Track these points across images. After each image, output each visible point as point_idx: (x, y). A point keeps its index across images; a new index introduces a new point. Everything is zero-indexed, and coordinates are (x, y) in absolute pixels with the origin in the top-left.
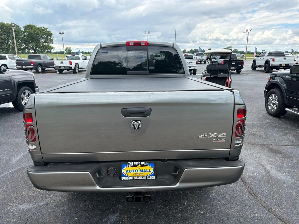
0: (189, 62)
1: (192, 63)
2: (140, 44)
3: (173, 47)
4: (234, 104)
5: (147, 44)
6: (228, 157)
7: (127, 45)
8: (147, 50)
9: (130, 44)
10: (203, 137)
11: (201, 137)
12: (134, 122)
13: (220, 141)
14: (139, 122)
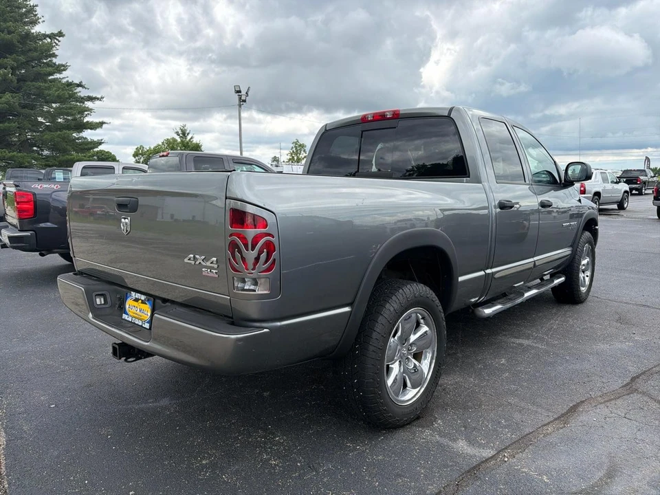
2: (384, 115)
3: (449, 117)
4: (226, 198)
5: (396, 115)
6: (231, 316)
7: (363, 120)
8: (395, 128)
9: (367, 119)
10: (189, 261)
11: (186, 260)
12: (123, 220)
13: (211, 275)
14: (127, 220)
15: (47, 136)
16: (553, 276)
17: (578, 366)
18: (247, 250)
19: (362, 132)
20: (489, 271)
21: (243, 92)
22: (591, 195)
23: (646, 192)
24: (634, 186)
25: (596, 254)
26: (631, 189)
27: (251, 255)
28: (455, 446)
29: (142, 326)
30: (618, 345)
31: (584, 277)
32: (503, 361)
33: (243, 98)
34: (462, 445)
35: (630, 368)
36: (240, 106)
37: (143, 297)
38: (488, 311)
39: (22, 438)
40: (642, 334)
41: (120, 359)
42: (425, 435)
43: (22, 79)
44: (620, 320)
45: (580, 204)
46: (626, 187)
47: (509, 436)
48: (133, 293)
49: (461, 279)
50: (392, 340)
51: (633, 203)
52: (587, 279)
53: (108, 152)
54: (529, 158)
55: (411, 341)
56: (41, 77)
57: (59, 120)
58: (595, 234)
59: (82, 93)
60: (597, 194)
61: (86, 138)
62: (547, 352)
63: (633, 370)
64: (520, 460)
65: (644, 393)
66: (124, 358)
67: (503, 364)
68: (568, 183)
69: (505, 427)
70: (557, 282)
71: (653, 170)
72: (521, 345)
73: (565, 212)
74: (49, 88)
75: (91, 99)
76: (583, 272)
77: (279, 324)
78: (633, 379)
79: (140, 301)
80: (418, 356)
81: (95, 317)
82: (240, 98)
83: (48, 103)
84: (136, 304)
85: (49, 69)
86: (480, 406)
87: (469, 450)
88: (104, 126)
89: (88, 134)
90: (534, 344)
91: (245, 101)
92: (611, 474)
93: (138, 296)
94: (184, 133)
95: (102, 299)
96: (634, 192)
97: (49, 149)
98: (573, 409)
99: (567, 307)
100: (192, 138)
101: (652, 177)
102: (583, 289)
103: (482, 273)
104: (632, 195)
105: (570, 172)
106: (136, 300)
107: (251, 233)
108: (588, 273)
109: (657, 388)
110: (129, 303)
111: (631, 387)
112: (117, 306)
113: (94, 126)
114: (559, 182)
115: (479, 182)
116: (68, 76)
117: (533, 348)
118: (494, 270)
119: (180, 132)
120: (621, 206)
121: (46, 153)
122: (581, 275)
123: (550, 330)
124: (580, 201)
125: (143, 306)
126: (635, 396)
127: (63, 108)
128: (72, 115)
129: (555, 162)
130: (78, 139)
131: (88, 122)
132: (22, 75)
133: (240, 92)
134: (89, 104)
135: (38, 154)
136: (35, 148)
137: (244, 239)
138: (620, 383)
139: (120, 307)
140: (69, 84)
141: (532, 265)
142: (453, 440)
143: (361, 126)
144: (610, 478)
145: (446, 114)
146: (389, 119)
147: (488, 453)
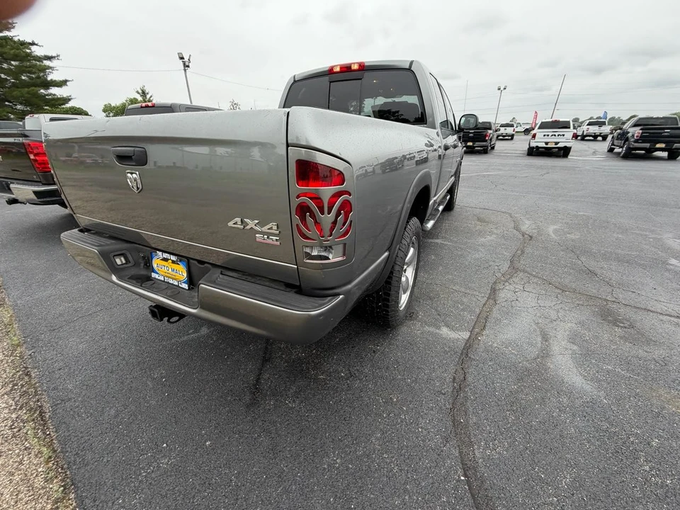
0: (557, 134)
1: (564, 135)
2: (350, 67)
3: (409, 69)
4: (288, 145)
5: (363, 68)
6: (298, 284)
7: (330, 71)
8: (361, 79)
9: (335, 70)
10: (235, 226)
11: (231, 224)
12: (129, 175)
13: (269, 241)
14: (134, 175)
15: (16, 93)
17: (477, 256)
18: (323, 214)
19: (330, 82)
21: (186, 59)
27: (327, 219)
28: (441, 332)
29: (178, 286)
30: (489, 238)
32: (433, 257)
33: (187, 64)
34: (444, 331)
35: (505, 253)
36: (185, 70)
37: (173, 258)
38: (429, 226)
39: (70, 399)
40: (496, 228)
41: (162, 320)
42: (417, 328)
44: (479, 219)
47: (470, 317)
48: (160, 253)
53: (79, 108)
57: (23, 78)
59: (37, 51)
61: (55, 95)
62: (454, 247)
63: (508, 254)
64: (487, 336)
65: (523, 271)
66: (167, 318)
69: (463, 310)
70: (448, 198)
72: (437, 244)
75: (49, 58)
77: (350, 286)
78: (511, 262)
79: (170, 261)
81: (119, 278)
82: (184, 64)
83: (7, 60)
84: (164, 263)
86: (438, 295)
87: (453, 335)
88: (68, 83)
89: (55, 91)
90: (444, 242)
91: (188, 66)
92: (545, 338)
93: (166, 255)
94: (144, 94)
95: (123, 259)
97: (21, 104)
98: (494, 291)
100: (151, 97)
102: (454, 201)
106: (165, 260)
107: (327, 192)
109: (527, 266)
110: (156, 263)
111: (514, 269)
112: (142, 265)
114: (454, 129)
115: (434, 128)
117: (446, 245)
118: (436, 197)
119: (140, 91)
121: (19, 107)
125: (175, 266)
126: (521, 274)
127: (23, 66)
128: (34, 73)
130: (47, 95)
131: (52, 80)
133: (182, 58)
134: (47, 63)
135: (12, 108)
136: (7, 103)
137: (317, 199)
138: (506, 265)
139: (146, 264)
140: (23, 44)
142: (439, 328)
143: (327, 78)
144: (546, 341)
145: (407, 67)
146: (355, 71)
147: (466, 335)
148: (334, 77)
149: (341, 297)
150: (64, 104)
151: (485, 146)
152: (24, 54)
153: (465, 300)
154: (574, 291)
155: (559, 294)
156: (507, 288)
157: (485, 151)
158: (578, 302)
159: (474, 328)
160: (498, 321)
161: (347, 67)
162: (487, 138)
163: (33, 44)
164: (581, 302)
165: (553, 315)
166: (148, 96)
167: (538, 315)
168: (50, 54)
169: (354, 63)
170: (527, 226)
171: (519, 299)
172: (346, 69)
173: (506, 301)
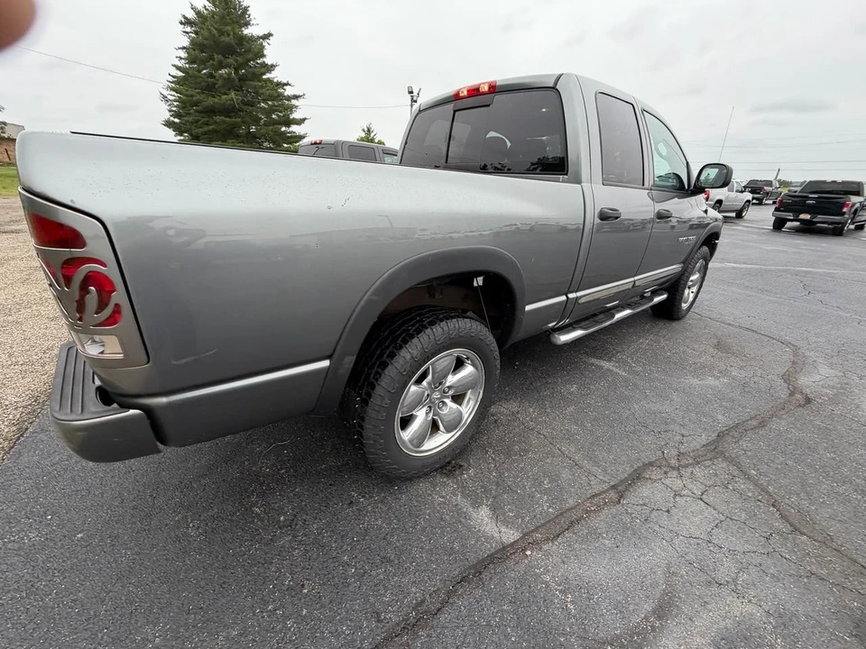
2: (478, 90)
3: (554, 88)
5: (493, 89)
7: (457, 97)
8: (488, 106)
9: (461, 95)
16: (655, 293)
17: (656, 407)
19: (455, 111)
20: (571, 296)
21: (415, 94)
22: (713, 203)
23: (767, 202)
24: (756, 196)
25: (708, 271)
26: (753, 199)
28: (474, 515)
30: (710, 381)
31: (689, 294)
32: (574, 389)
33: (415, 99)
35: (720, 417)
38: (565, 338)
40: (741, 368)
42: (444, 493)
43: (242, 79)
44: (718, 345)
45: (705, 215)
46: (748, 196)
47: (545, 507)
49: (528, 308)
50: (413, 388)
51: (752, 213)
52: (692, 296)
54: (655, 155)
55: (448, 384)
56: (258, 77)
57: (274, 116)
58: (713, 248)
59: (289, 91)
60: (720, 202)
61: (293, 132)
62: (626, 381)
63: (723, 420)
64: (547, 554)
65: (732, 461)
67: (571, 394)
68: (697, 189)
69: (546, 492)
70: (657, 299)
71: (779, 181)
72: (601, 368)
73: (685, 222)
74: (262, 87)
75: (296, 97)
76: (689, 288)
77: (164, 400)
78: (720, 436)
80: (458, 399)
82: (412, 99)
85: (263, 70)
86: (527, 451)
87: (489, 527)
88: (306, 121)
89: (295, 128)
90: (614, 368)
91: (416, 101)
92: (664, 610)
96: (754, 201)
98: (637, 477)
99: (661, 324)
100: (375, 135)
101: (777, 188)
102: (684, 306)
103: (564, 298)
104: (753, 204)
105: (702, 178)
108: (695, 289)
109: (750, 453)
111: (715, 449)
113: (300, 122)
114: (687, 188)
115: (578, 181)
116: (275, 76)
117: (612, 373)
118: (580, 294)
119: (366, 129)
120: (739, 215)
122: (687, 291)
123: (637, 351)
124: (706, 212)
126: (721, 465)
127: (275, 105)
128: (282, 112)
129: (687, 163)
130: (288, 133)
131: (294, 118)
132: (243, 74)
133: (411, 92)
134: (294, 102)
138: (704, 439)
140: (279, 84)
141: (630, 286)
142: (476, 504)
143: (450, 107)
144: (660, 618)
145: (551, 85)
146: (484, 94)
147: (510, 535)
148: (460, 104)
149: (132, 412)
150: (298, 142)
151: (839, 223)
152: (275, 94)
153: (565, 474)
154: (827, 541)
155: (780, 533)
156: (667, 482)
157: (837, 231)
158: (814, 569)
159: (536, 530)
160: (595, 534)
161: (474, 90)
162: (845, 210)
163: (287, 84)
164: (824, 572)
165: (726, 569)
166: (372, 135)
167: (691, 557)
168: (297, 94)
169: (484, 83)
170: (816, 379)
171: (674, 511)
172: (474, 92)
173: (644, 505)
